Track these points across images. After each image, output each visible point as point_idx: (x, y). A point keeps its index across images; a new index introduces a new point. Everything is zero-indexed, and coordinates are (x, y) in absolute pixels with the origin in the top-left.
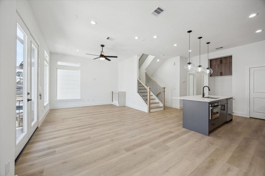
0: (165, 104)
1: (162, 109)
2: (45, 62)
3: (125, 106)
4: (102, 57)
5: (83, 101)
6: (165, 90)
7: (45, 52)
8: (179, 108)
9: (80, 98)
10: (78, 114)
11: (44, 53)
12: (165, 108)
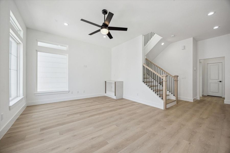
0: (178, 97)
1: (175, 103)
2: (11, 31)
3: (122, 99)
4: (106, 28)
5: (72, 93)
6: (178, 80)
7: (11, 14)
8: (192, 101)
9: (68, 90)
10: (68, 115)
11: (9, 16)
12: (178, 101)
